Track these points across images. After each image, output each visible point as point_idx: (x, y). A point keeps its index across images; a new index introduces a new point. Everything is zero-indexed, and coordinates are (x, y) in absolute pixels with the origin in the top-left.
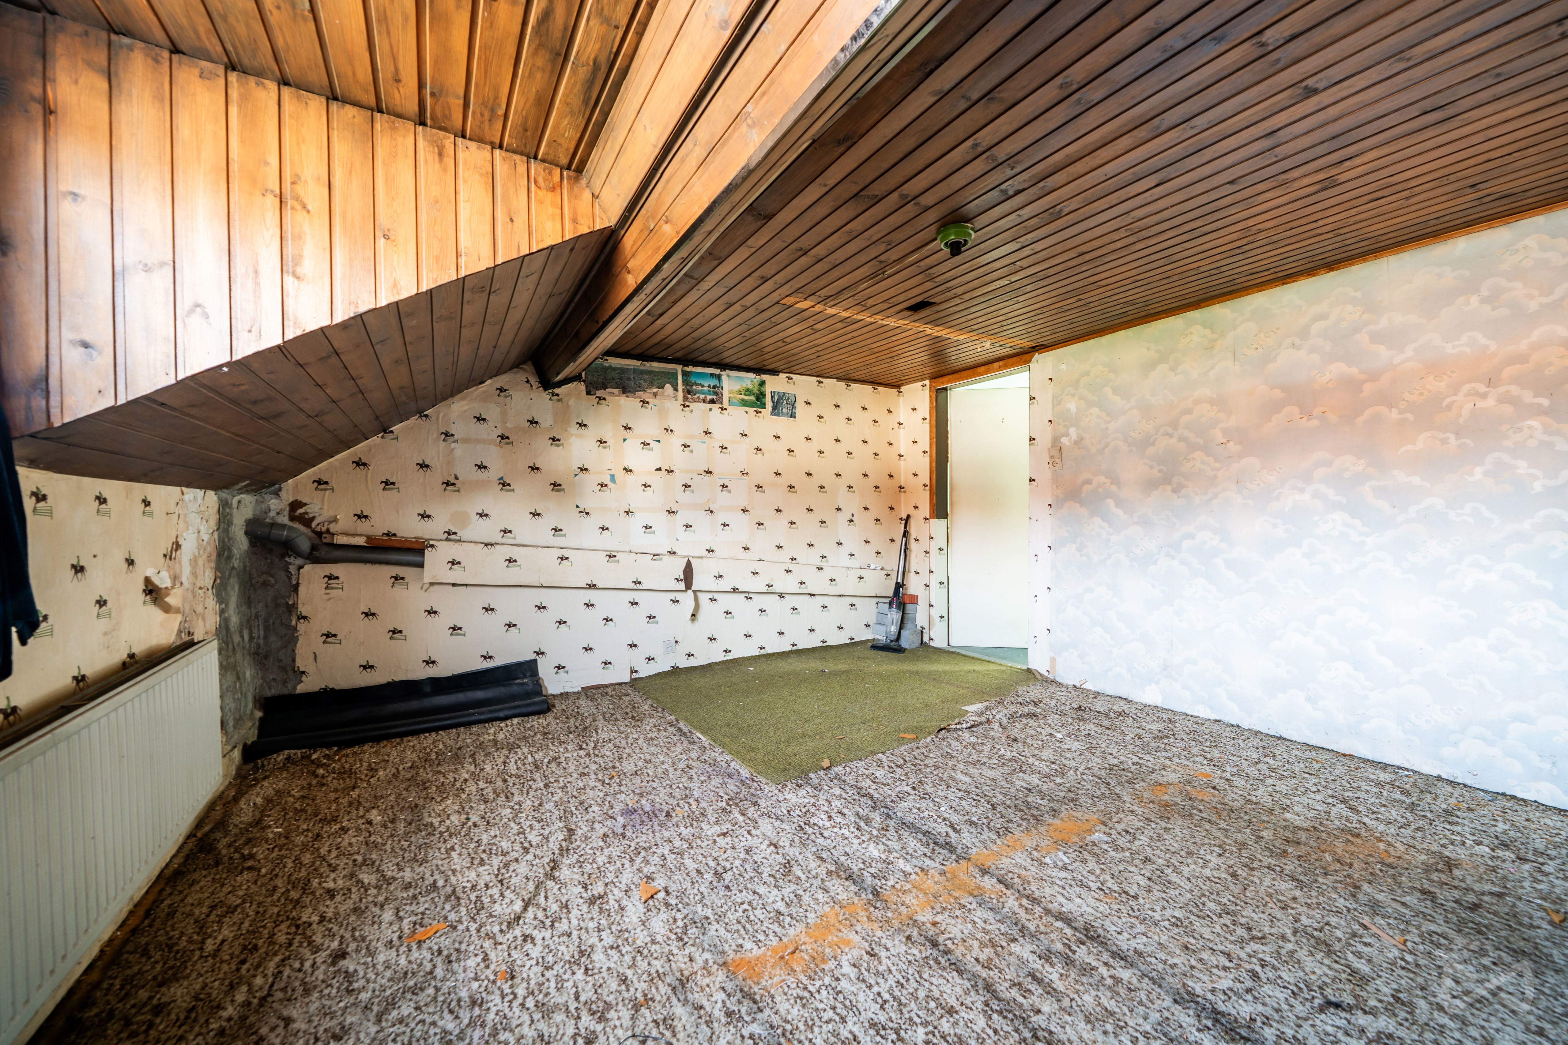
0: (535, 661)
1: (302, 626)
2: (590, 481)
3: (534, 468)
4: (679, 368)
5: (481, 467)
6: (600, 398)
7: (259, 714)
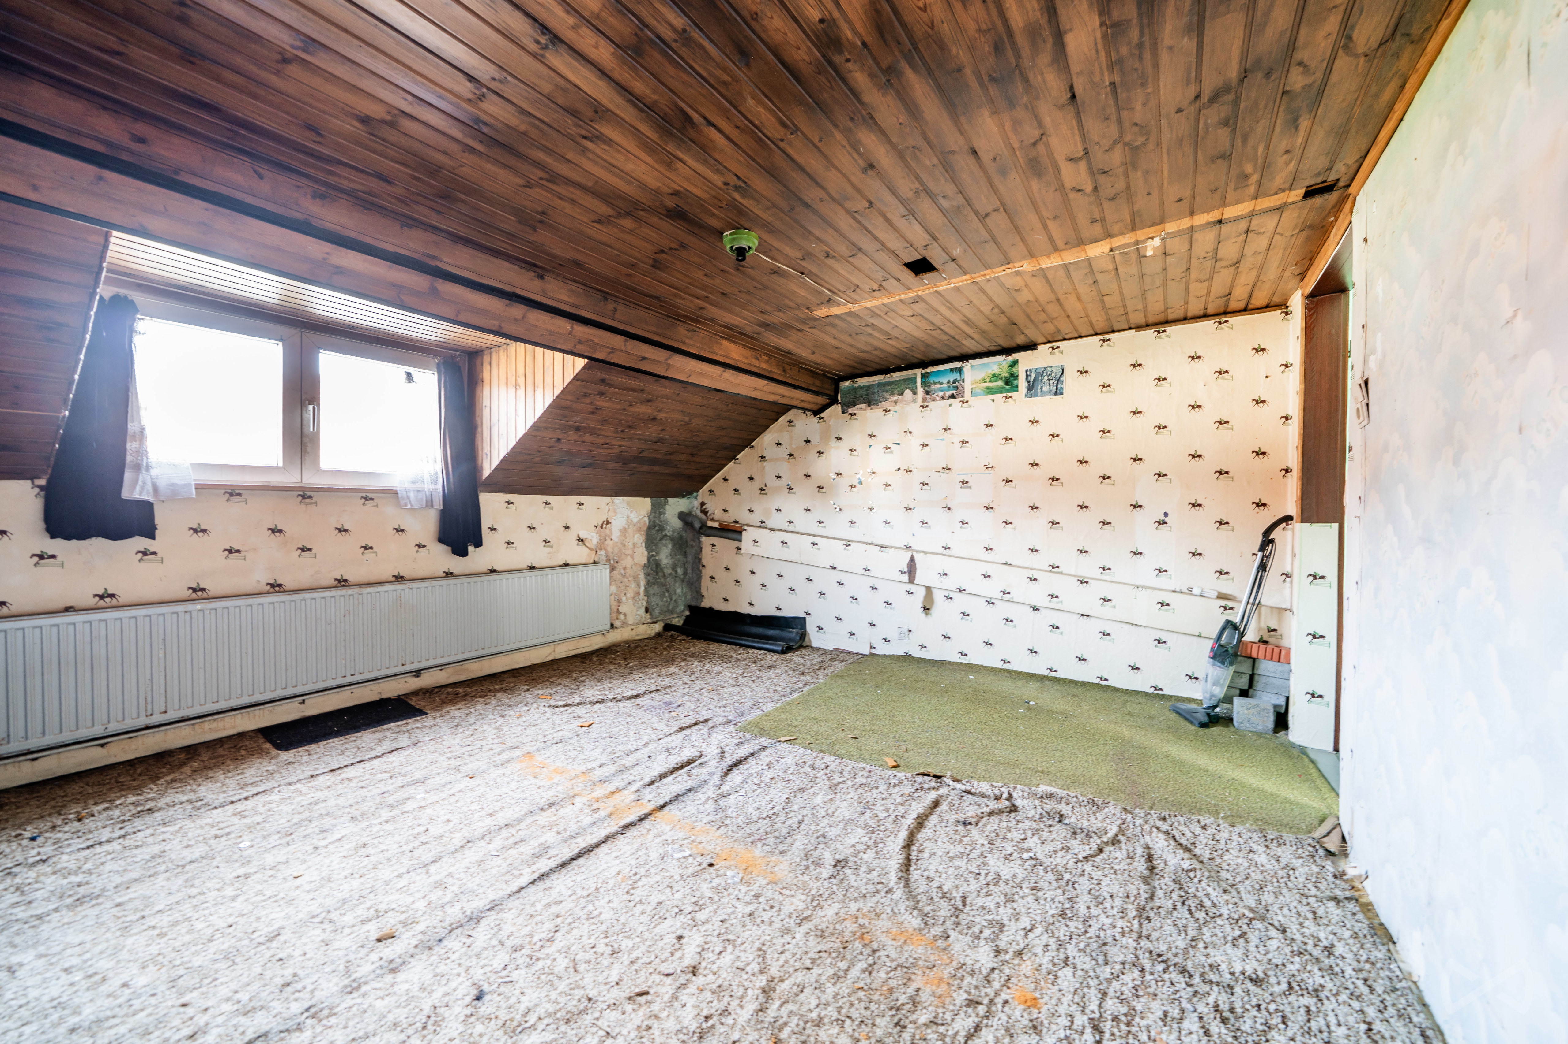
0: (804, 619)
1: (704, 571)
2: (844, 482)
3: (808, 476)
4: (918, 372)
5: (778, 477)
6: (852, 415)
7: (687, 613)
